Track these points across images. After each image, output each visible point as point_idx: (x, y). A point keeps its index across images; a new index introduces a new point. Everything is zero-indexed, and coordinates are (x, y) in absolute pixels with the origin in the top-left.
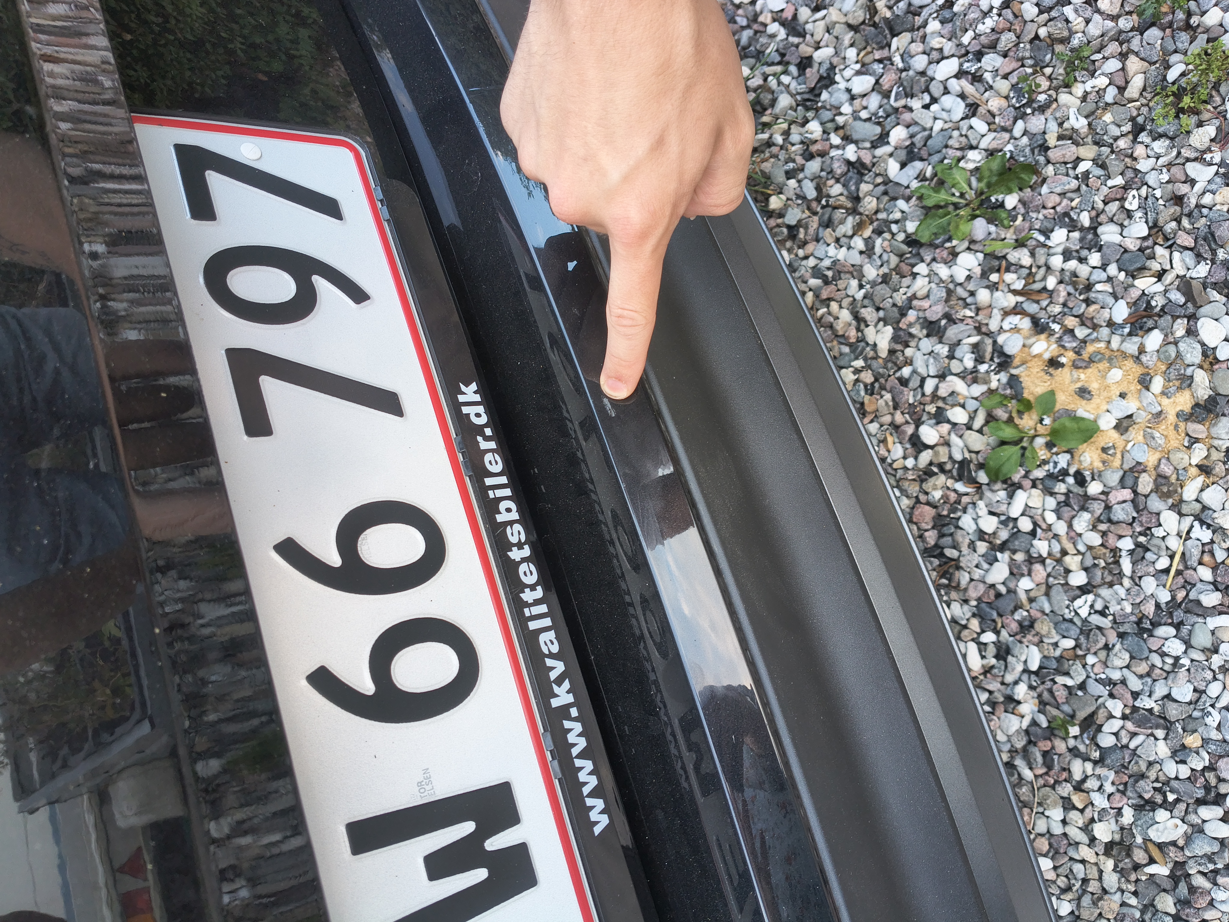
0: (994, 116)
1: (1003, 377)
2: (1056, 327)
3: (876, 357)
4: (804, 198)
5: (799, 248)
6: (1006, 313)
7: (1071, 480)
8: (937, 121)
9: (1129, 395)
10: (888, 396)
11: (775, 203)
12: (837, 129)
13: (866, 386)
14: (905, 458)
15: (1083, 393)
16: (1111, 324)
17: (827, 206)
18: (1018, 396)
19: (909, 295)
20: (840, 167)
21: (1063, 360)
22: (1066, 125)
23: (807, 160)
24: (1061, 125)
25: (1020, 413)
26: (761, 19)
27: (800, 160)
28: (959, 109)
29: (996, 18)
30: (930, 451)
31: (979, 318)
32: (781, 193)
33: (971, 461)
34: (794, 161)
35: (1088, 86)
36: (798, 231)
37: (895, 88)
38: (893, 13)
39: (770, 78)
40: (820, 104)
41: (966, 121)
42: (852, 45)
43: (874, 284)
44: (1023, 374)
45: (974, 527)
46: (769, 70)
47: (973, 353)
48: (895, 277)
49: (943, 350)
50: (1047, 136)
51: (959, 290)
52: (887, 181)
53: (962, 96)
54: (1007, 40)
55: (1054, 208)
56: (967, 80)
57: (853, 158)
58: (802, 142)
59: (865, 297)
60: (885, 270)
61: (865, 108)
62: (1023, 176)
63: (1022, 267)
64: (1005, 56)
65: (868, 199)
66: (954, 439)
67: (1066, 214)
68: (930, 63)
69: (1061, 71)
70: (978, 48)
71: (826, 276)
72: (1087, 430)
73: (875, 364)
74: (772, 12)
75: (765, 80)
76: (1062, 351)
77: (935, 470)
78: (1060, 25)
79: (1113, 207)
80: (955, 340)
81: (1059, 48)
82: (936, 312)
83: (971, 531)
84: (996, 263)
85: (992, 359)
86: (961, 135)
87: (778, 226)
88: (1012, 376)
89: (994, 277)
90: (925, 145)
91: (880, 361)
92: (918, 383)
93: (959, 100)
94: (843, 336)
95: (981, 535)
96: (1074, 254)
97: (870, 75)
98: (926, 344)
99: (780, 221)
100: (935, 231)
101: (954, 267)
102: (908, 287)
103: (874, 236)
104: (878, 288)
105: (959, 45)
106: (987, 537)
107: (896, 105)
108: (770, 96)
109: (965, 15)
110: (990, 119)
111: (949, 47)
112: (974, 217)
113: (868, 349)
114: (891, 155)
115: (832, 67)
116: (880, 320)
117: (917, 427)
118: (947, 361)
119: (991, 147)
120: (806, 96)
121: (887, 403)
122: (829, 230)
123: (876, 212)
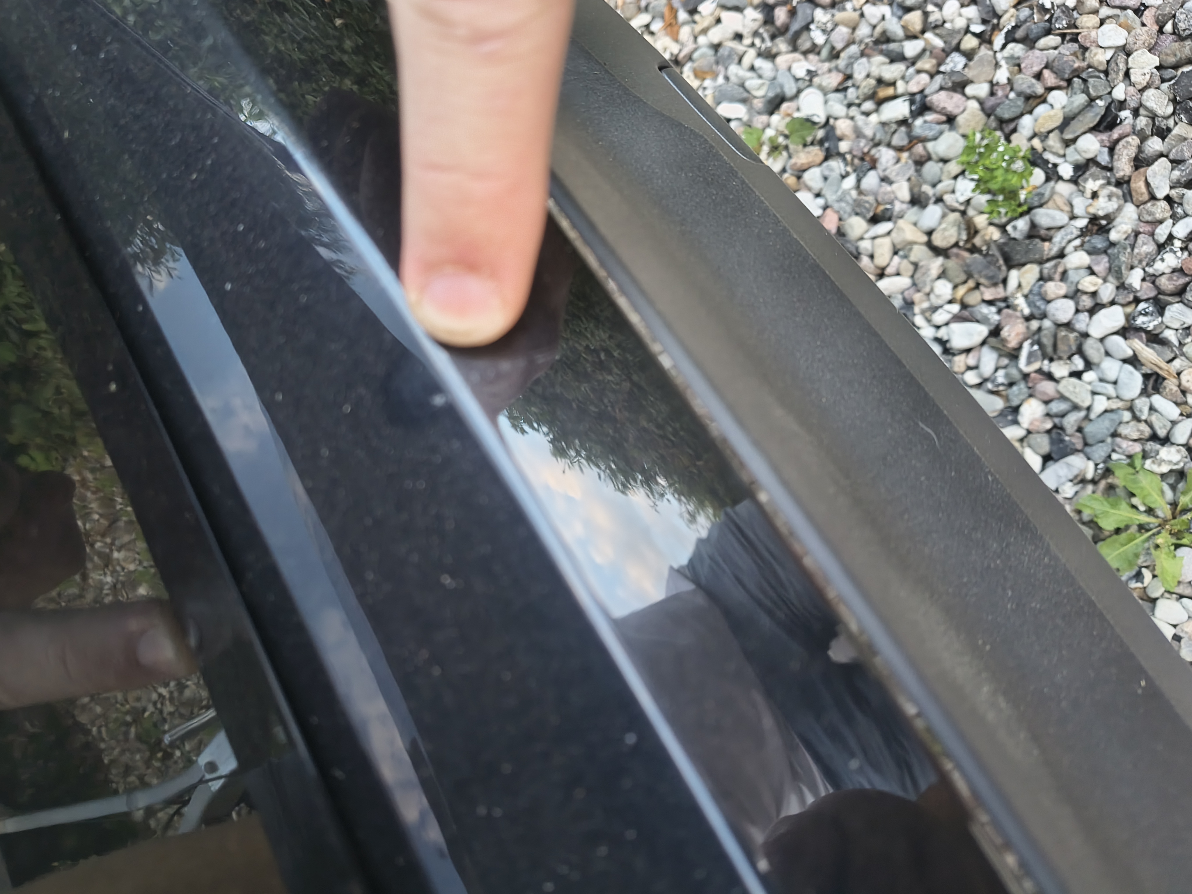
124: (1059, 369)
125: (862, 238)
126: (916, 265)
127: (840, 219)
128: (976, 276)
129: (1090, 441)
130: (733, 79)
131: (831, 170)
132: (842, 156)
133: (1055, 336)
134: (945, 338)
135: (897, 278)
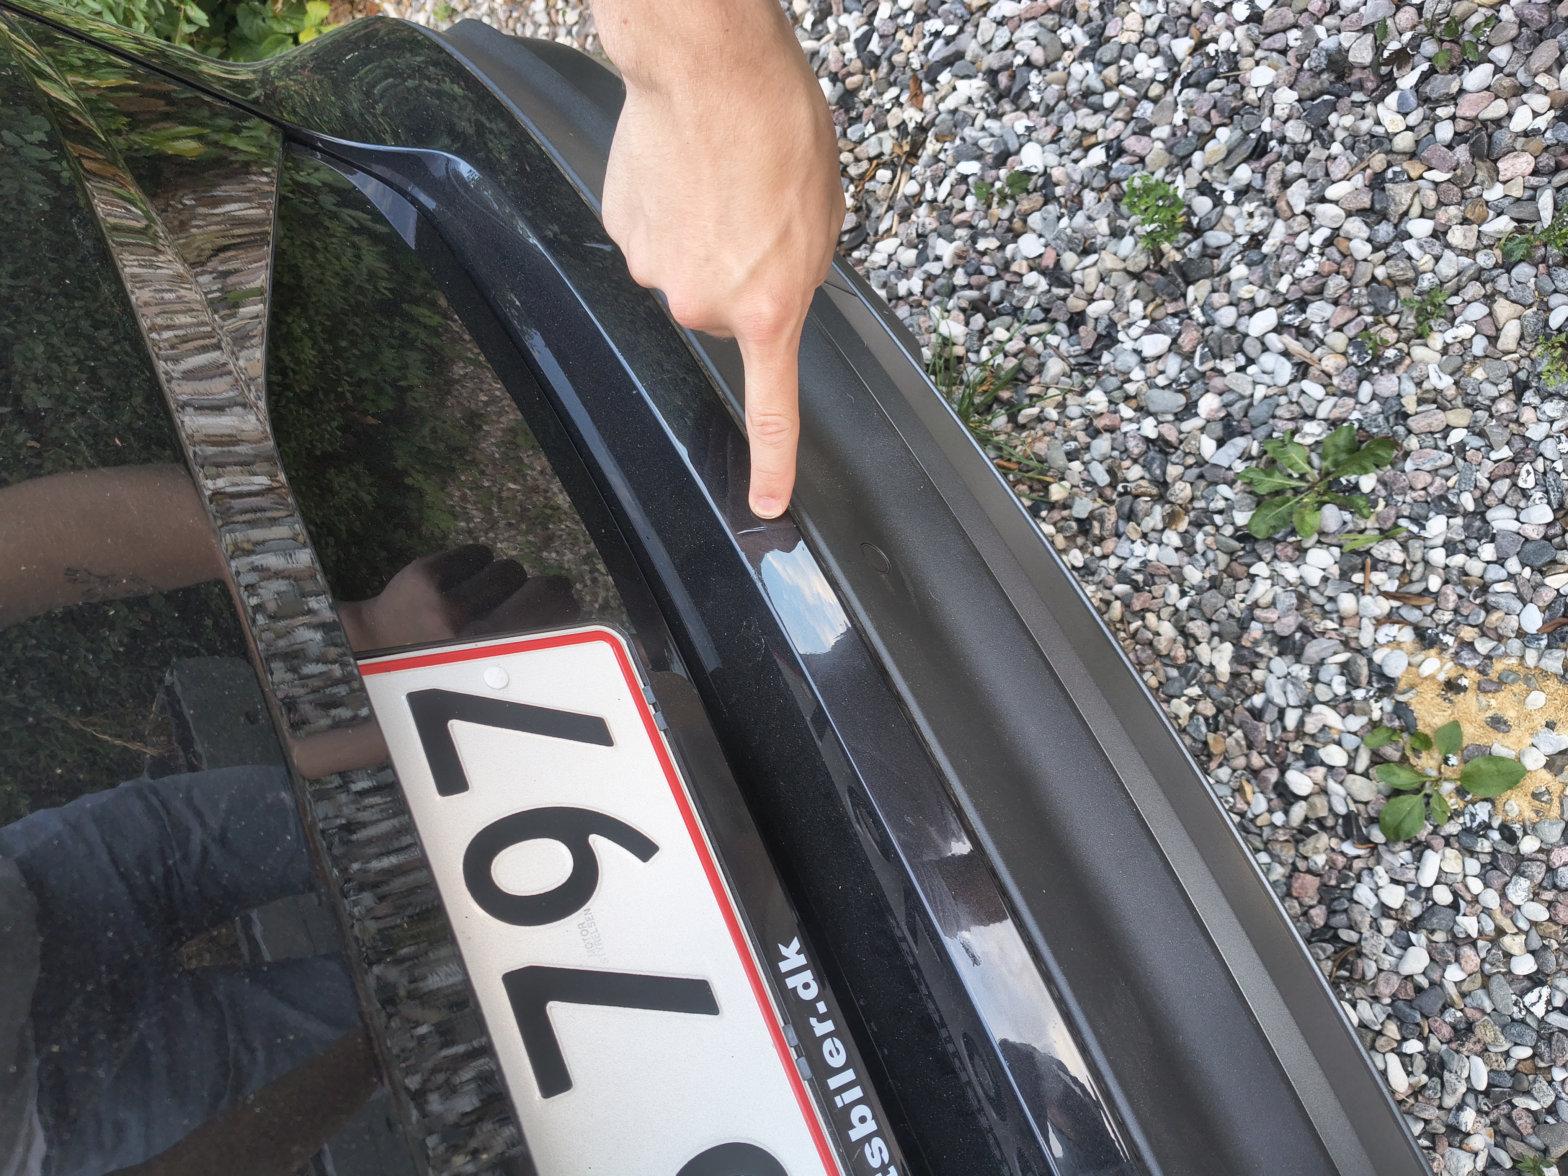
0: (1330, 376)
1: (1387, 704)
2: (1448, 639)
3: (1215, 681)
4: (1093, 484)
5: (1095, 544)
6: (1379, 622)
7: (1496, 835)
8: (1258, 387)
9: (1559, 724)
10: (1239, 734)
11: (1057, 492)
12: (1127, 398)
13: (1206, 719)
14: (1271, 811)
15: (1497, 723)
16: (1521, 634)
17: (1126, 493)
18: (1409, 728)
19: (1248, 602)
20: (1137, 446)
21: (1464, 682)
22: (1426, 385)
23: (1093, 438)
24: (1419, 384)
25: (1416, 752)
26: (1014, 267)
27: (1082, 437)
28: (1285, 371)
29: (1318, 258)
30: (1303, 803)
31: (1345, 631)
32: (1062, 479)
33: (1359, 814)
34: (1075, 439)
35: (1449, 336)
36: (1091, 525)
37: (1199, 348)
38: (1184, 255)
39: (1034, 340)
40: (1101, 368)
41: (1295, 384)
42: (1135, 297)
43: (1200, 590)
44: (1413, 701)
45: (1374, 901)
46: (1031, 330)
47: (1342, 674)
48: (1228, 581)
49: (1303, 672)
50: (1403, 401)
51: (1314, 595)
52: (1201, 462)
53: (1286, 354)
54: (1336, 285)
55: (1424, 489)
56: (1290, 334)
57: (1153, 435)
58: (1083, 416)
59: (1190, 606)
60: (1212, 571)
61: (1162, 372)
62: (1379, 452)
63: (1392, 564)
64: (1336, 303)
65: (1179, 485)
66: (1333, 786)
67: (1443, 498)
68: (1240, 316)
69: (1411, 320)
70: (1299, 295)
71: (1136, 581)
72: (1511, 773)
73: (1214, 690)
74: (1027, 259)
75: (1027, 340)
76: (1462, 671)
77: (1314, 827)
78: (1402, 265)
79: (1502, 487)
80: (1317, 660)
81: (1404, 292)
82: (1288, 625)
83: (1371, 907)
84: (1358, 560)
85: (1370, 683)
86: (1291, 402)
87: (1064, 519)
88: (1398, 702)
89: (1358, 578)
90: (1246, 416)
91: (1221, 686)
92: (1276, 715)
93: (1283, 359)
94: (1168, 655)
95: (1385, 910)
96: (1460, 546)
97: (1164, 333)
98: (1280, 665)
99: (1065, 513)
100: (1273, 523)
101: (1303, 567)
102: (1246, 592)
103: (1193, 530)
104: (1207, 595)
105: (1275, 292)
106: (1393, 913)
107: (1202, 369)
108: (1036, 362)
109: (1278, 257)
110: (1326, 380)
111: (1262, 296)
112: (1322, 504)
113: (1203, 671)
114: (1202, 430)
115: (1113, 324)
116: (1214, 634)
117: (1282, 773)
118: (1309, 685)
119: (1332, 416)
120: (1083, 360)
121: (1238, 742)
122: (1132, 524)
123: (1192, 499)
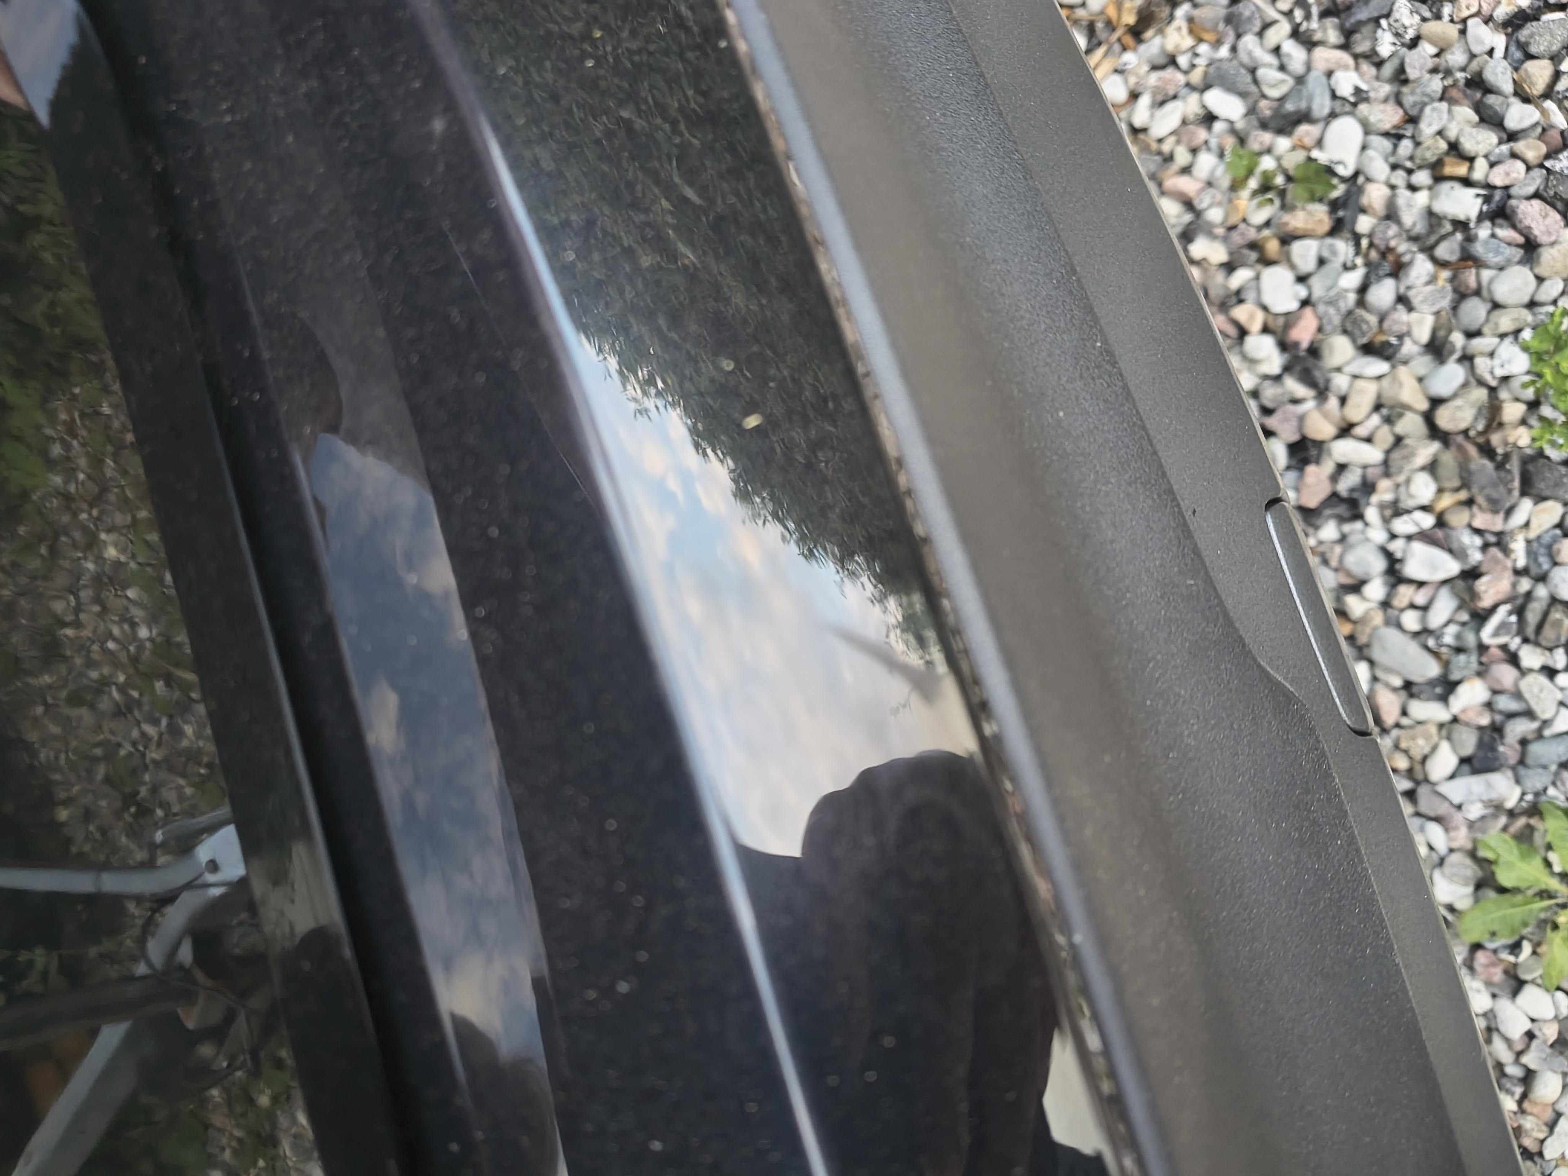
124: (1531, 657)
125: (1339, 370)
126: (1399, 440)
127: (1320, 329)
128: (1475, 490)
129: (1529, 761)
130: (1243, 56)
131: (1334, 252)
132: (1357, 238)
133: (1546, 615)
134: (1398, 555)
135: (1365, 447)
